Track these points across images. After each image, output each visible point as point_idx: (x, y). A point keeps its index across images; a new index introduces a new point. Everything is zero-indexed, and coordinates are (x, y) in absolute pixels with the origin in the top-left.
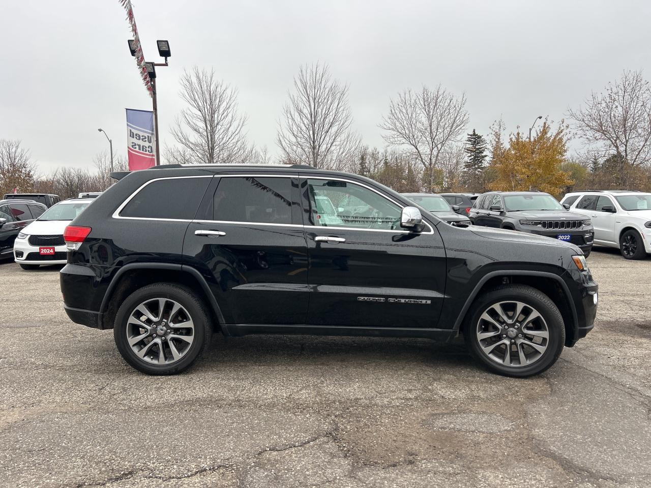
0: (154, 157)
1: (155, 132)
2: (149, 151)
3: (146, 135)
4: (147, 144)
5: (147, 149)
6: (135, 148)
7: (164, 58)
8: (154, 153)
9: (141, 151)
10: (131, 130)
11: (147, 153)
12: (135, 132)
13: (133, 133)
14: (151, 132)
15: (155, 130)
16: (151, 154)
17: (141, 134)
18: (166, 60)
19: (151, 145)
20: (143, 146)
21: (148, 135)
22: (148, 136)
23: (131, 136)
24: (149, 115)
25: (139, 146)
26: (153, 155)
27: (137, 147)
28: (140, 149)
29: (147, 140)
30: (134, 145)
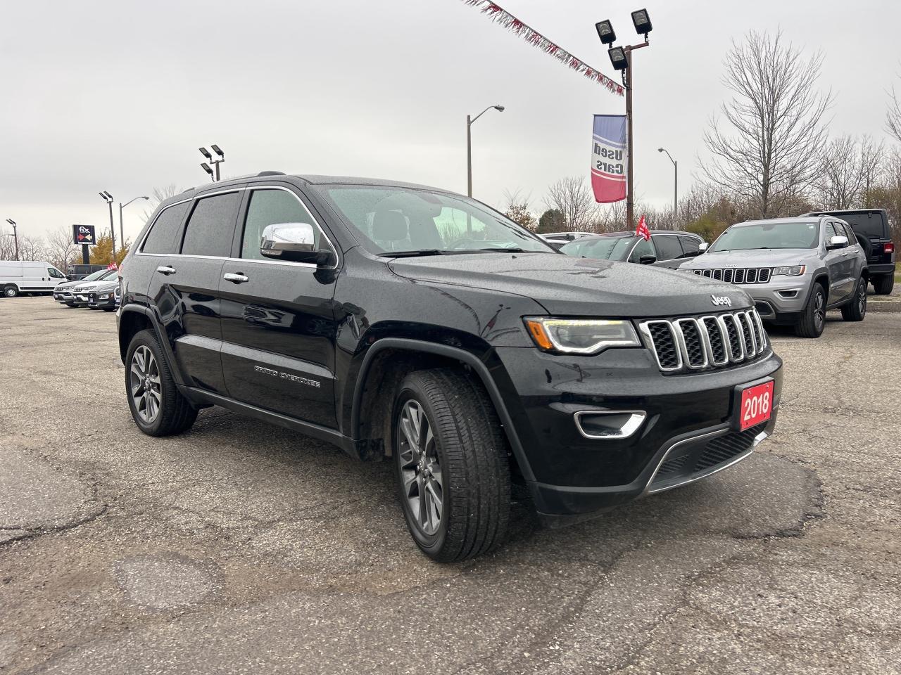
0: (624, 180)
1: (627, 144)
2: (617, 171)
3: (614, 149)
4: (614, 162)
5: (615, 169)
6: (601, 169)
7: (643, 35)
8: (626, 173)
9: (607, 173)
10: (596, 145)
11: (615, 174)
12: (602, 146)
13: (600, 148)
14: (621, 144)
15: (627, 141)
16: (621, 175)
17: (608, 148)
18: (646, 37)
19: (620, 162)
20: (609, 166)
21: (617, 149)
22: (617, 151)
23: (596, 152)
24: (620, 120)
25: (605, 165)
26: (623, 177)
27: (603, 166)
28: (605, 170)
29: (614, 156)
30: (600, 164)
